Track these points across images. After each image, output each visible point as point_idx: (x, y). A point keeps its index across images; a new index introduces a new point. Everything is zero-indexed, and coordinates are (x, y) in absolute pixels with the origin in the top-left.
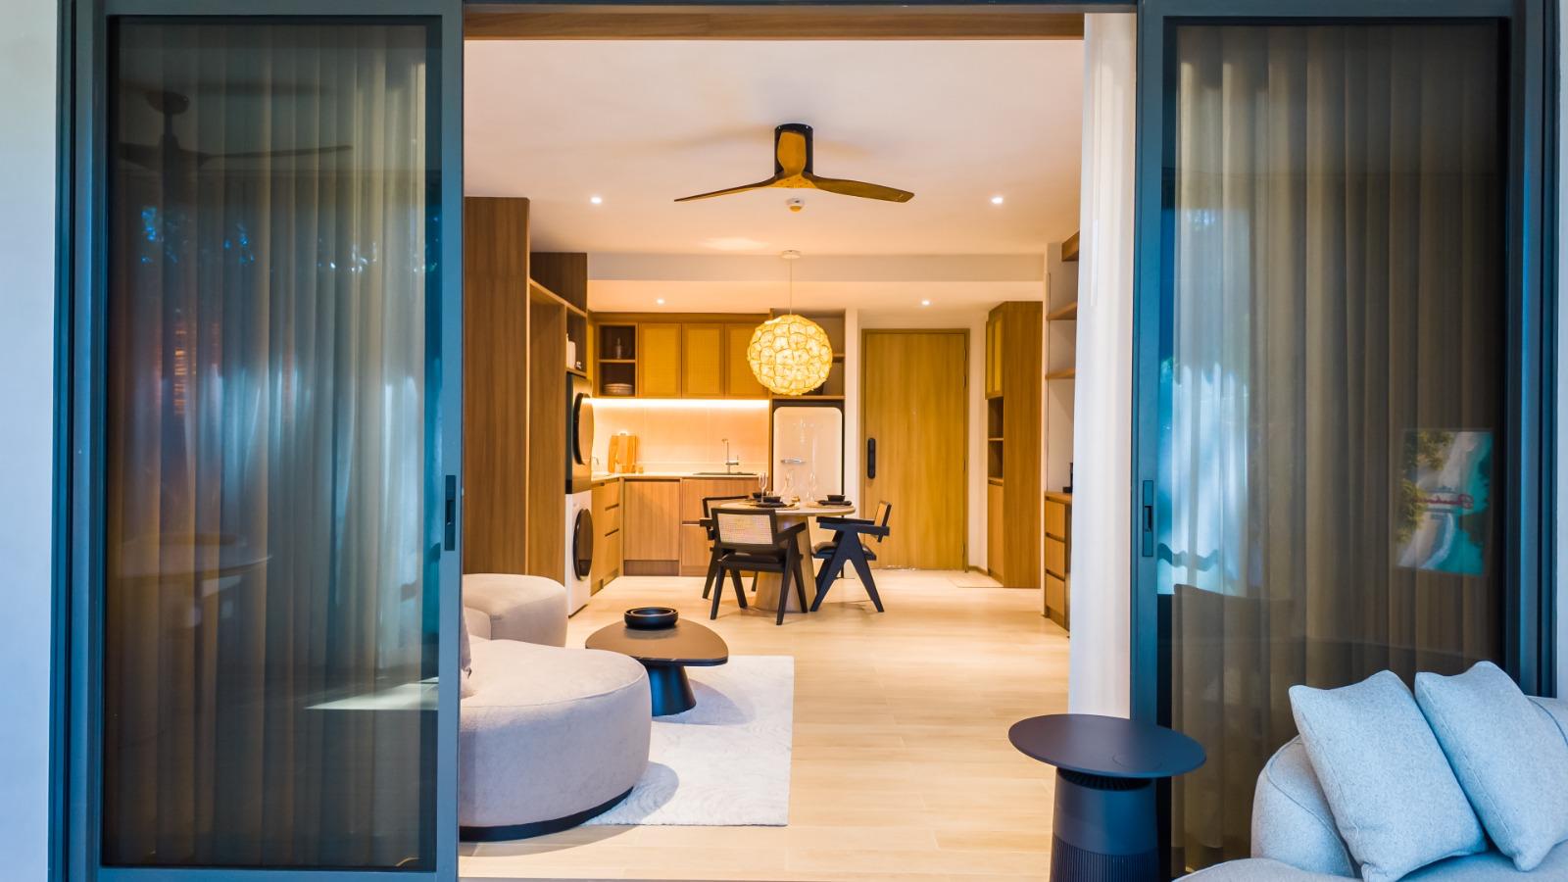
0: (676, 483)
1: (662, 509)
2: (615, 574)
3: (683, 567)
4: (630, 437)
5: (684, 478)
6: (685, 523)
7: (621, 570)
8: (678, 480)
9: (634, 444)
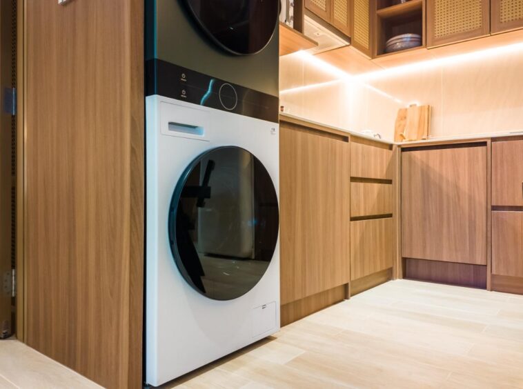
0: (480, 149)
1: (457, 187)
2: (388, 275)
3: (493, 276)
4: (421, 108)
5: (494, 139)
6: (494, 208)
7: (398, 269)
8: (484, 144)
9: (428, 114)
